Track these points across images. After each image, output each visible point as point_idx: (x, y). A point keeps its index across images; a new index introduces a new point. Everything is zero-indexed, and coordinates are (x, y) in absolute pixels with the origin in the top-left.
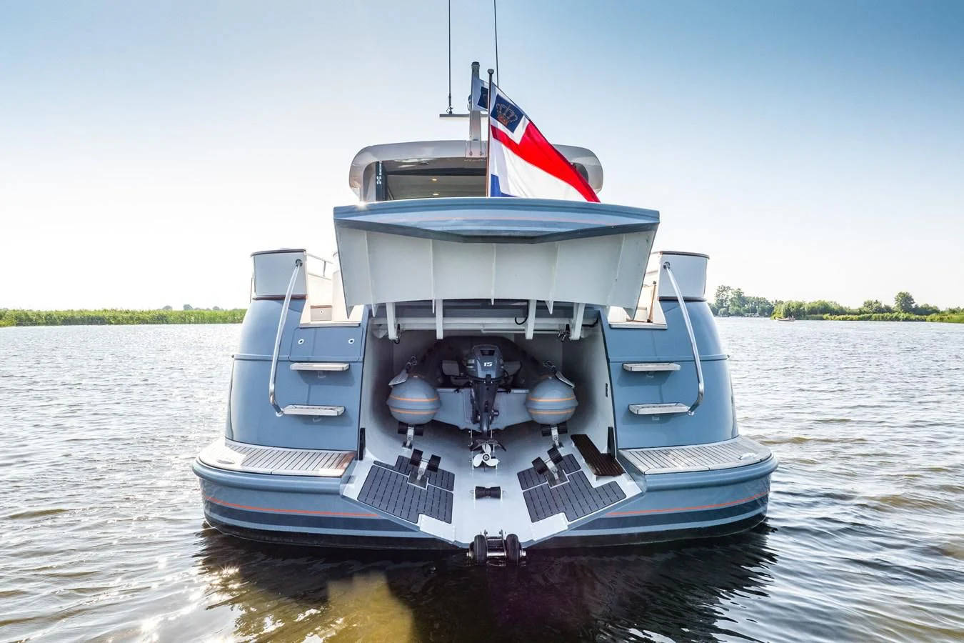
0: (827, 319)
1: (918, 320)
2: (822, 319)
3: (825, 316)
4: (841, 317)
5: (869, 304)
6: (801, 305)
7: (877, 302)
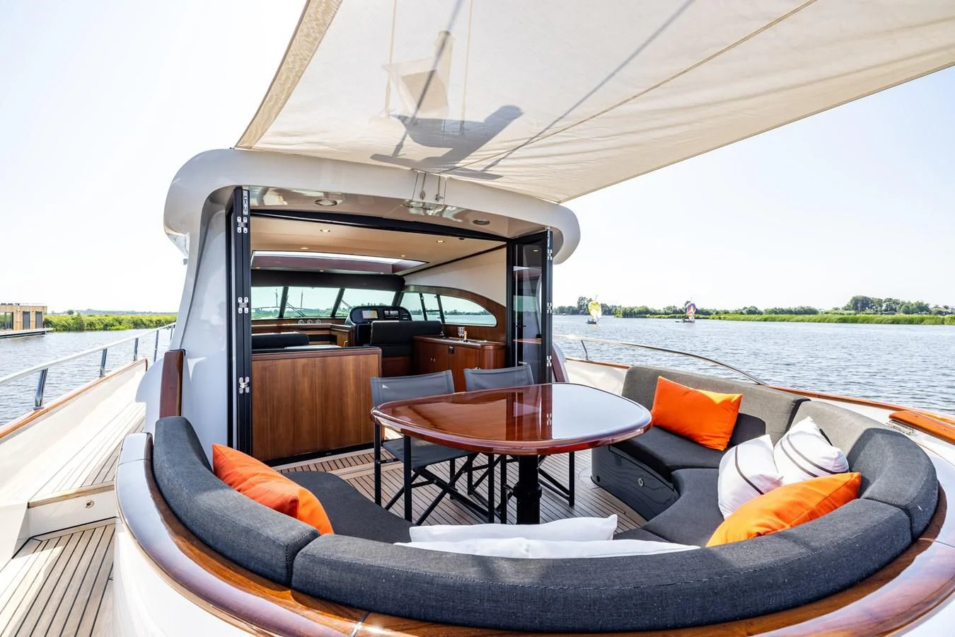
0: (649, 317)
1: (704, 318)
2: (646, 317)
3: (647, 316)
4: (658, 316)
5: (669, 308)
6: (632, 310)
7: (674, 307)
